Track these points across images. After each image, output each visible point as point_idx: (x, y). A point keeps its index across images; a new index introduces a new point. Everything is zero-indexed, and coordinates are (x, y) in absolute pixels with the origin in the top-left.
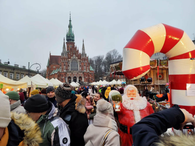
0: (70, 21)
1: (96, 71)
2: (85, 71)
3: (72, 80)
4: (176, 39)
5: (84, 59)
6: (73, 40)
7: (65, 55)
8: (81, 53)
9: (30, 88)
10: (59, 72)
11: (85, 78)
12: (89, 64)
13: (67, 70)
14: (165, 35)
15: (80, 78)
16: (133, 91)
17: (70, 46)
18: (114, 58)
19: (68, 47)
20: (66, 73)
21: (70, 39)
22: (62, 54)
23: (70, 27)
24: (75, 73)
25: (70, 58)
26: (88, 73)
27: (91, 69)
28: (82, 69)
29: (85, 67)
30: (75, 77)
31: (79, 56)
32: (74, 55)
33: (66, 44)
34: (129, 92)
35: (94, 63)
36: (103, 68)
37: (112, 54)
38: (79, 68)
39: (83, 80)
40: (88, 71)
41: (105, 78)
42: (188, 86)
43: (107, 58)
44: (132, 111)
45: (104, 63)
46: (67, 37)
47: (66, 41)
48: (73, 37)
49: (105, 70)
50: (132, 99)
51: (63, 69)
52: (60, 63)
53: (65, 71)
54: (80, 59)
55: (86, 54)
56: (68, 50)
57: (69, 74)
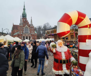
0: (24, 6)
1: (38, 34)
2: (32, 34)
3: (25, 38)
4: (82, 18)
5: (32, 27)
6: (26, 17)
7: (21, 25)
8: (30, 24)
9: (5, 42)
10: (18, 34)
11: (32, 37)
12: (34, 30)
13: (22, 33)
14: (78, 16)
15: (30, 37)
16: (61, 43)
17: (24, 20)
18: (48, 27)
19: (23, 20)
20: (22, 35)
21: (24, 16)
22: (20, 24)
23: (24, 9)
24: (27, 35)
25: (24, 27)
26: (34, 35)
27: (36, 33)
28: (31, 33)
29: (32, 32)
30: (27, 37)
31: (29, 26)
32: (26, 25)
33: (22, 19)
34: (59, 44)
35: (37, 29)
36: (42, 32)
37: (46, 25)
38: (29, 32)
39: (31, 38)
40: (34, 34)
41: (43, 37)
42: (87, 40)
43: (44, 27)
44: (61, 52)
45: (42, 30)
46: (23, 15)
47: (22, 17)
48: (26, 15)
49: (43, 33)
50: (60, 47)
51: (20, 32)
52: (19, 29)
53: (21, 33)
54: (30, 27)
55: (33, 25)
56: (23, 22)
57: (24, 35)
